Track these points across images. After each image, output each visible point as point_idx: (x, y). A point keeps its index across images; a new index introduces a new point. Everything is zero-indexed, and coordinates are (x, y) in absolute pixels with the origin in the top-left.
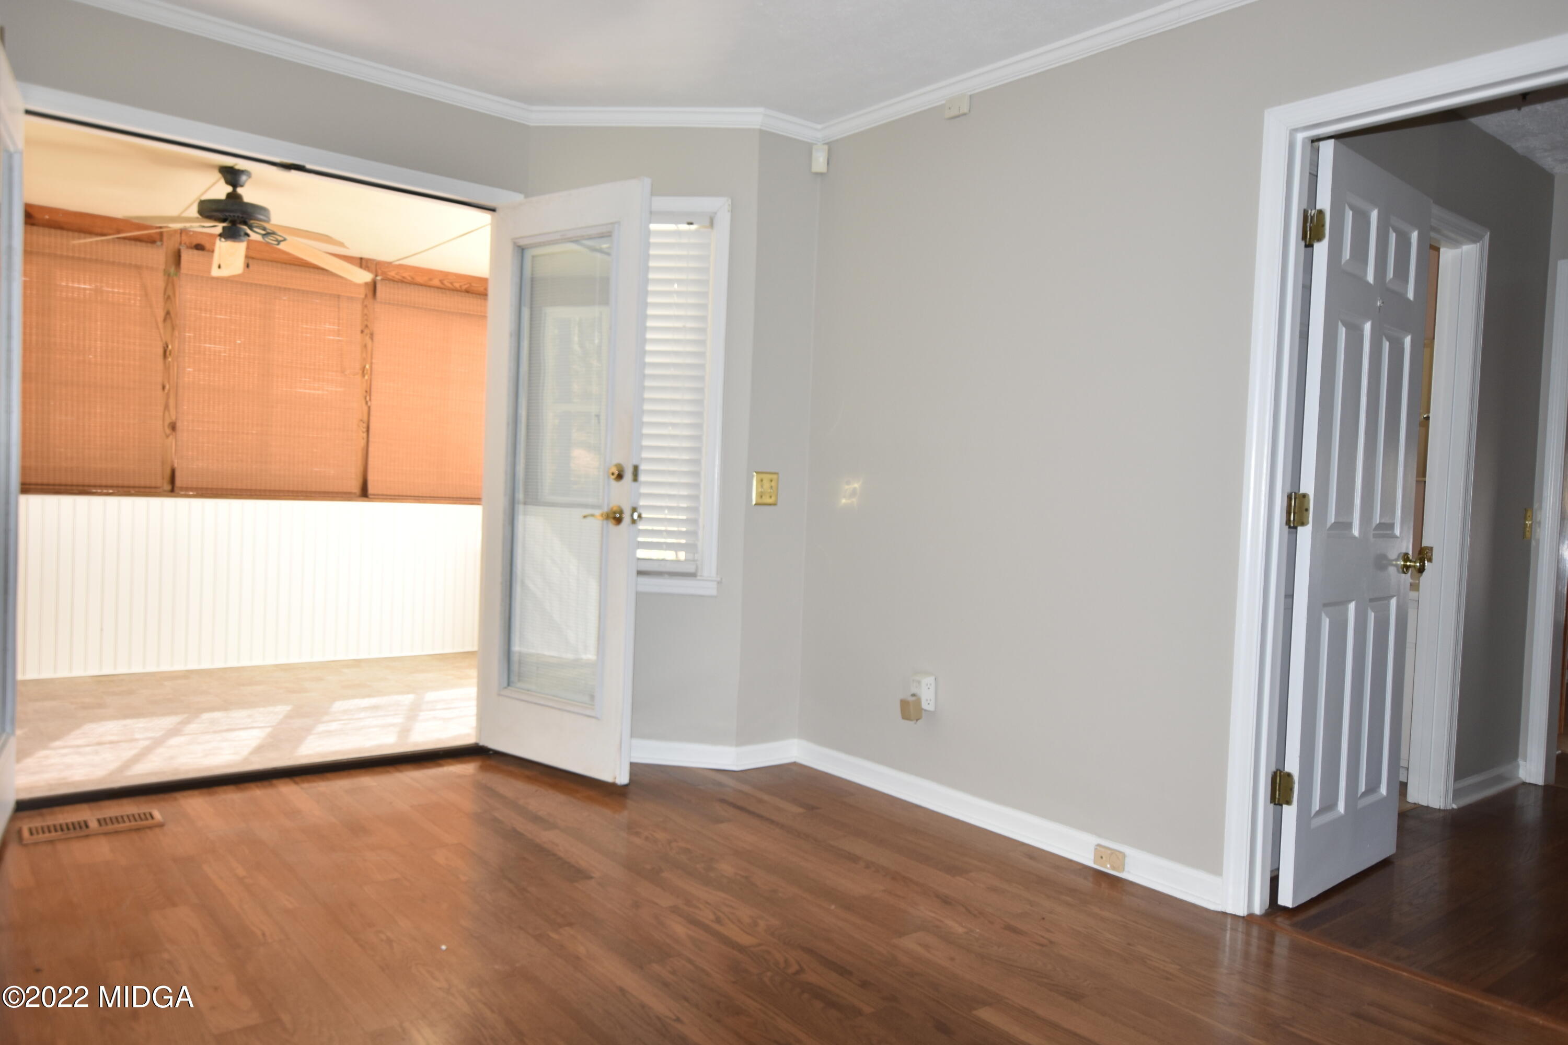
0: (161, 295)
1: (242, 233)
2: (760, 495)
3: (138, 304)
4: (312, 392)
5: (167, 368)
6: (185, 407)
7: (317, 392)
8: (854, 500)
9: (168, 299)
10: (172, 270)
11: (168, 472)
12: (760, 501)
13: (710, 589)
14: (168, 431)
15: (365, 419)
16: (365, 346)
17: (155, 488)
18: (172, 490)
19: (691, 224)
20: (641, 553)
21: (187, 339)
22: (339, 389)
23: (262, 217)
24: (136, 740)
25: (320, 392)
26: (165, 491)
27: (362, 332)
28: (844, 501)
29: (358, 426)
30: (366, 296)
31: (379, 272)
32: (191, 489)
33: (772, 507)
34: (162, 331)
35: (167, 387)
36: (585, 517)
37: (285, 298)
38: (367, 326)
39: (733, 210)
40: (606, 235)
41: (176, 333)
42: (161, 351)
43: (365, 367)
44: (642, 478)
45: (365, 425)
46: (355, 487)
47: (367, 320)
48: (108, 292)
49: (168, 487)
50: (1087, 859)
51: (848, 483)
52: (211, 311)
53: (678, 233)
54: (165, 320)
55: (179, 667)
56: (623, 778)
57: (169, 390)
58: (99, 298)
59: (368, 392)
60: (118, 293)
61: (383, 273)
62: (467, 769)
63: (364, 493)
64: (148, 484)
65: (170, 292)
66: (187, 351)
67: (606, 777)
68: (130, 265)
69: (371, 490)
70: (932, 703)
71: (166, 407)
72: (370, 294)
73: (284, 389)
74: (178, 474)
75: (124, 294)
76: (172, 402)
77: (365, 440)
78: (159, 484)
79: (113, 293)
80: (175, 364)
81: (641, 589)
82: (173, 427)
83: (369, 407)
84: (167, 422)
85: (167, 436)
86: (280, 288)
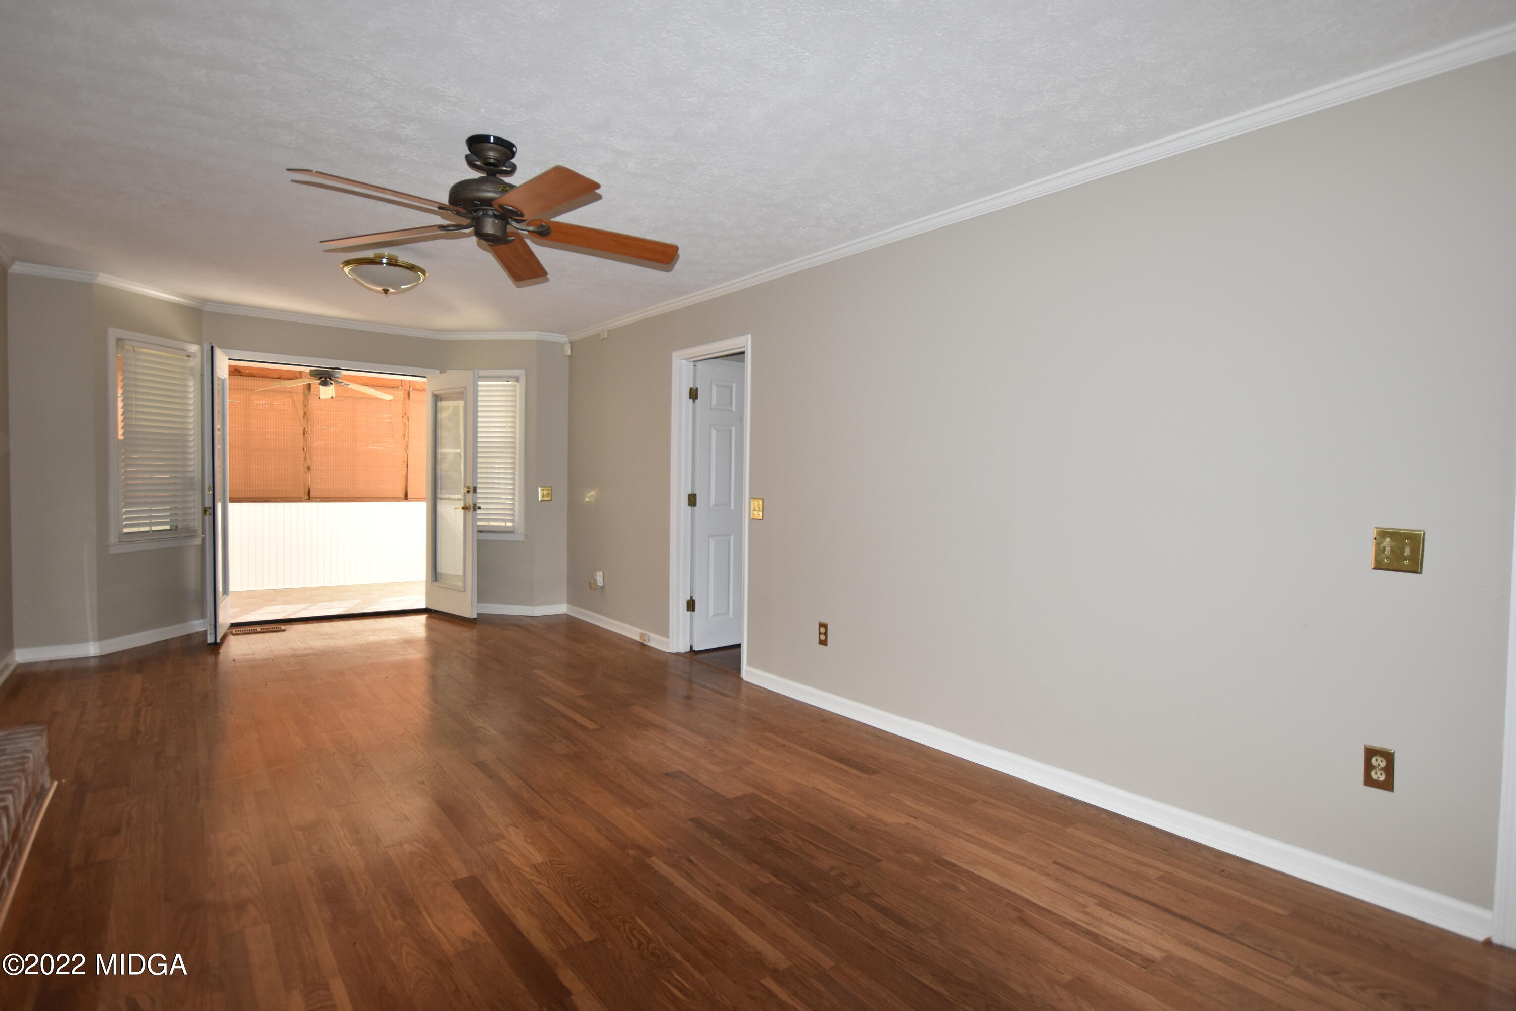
0: (302, 405)
1: (329, 383)
2: (543, 496)
3: (290, 410)
4: (378, 448)
5: (305, 440)
6: (315, 459)
7: (380, 448)
8: (592, 499)
9: (305, 406)
10: (307, 392)
11: (307, 491)
12: (543, 499)
13: (521, 538)
14: (306, 470)
15: (406, 461)
16: (405, 424)
17: (301, 498)
18: (309, 499)
19: (508, 381)
20: (479, 523)
21: (315, 425)
22: (391, 446)
23: (338, 376)
24: (287, 612)
25: (382, 448)
26: (305, 499)
27: (403, 417)
28: (587, 500)
29: (402, 464)
30: (405, 398)
31: (411, 386)
32: (318, 498)
33: (549, 502)
34: (302, 422)
35: (305, 449)
36: (456, 508)
37: (363, 402)
38: (405, 414)
39: (526, 375)
40: (462, 393)
41: (309, 423)
42: (302, 432)
43: (405, 434)
44: (478, 491)
45: (406, 463)
46: (402, 496)
47: (405, 411)
48: (276, 405)
49: (307, 498)
50: (637, 638)
51: (590, 492)
52: (326, 411)
53: (504, 386)
54: (303, 417)
55: (314, 585)
56: (475, 616)
57: (306, 450)
58: (272, 408)
59: (407, 447)
60: (281, 405)
61: (414, 386)
62: (423, 618)
63: (406, 498)
64: (297, 497)
65: (306, 403)
66: (315, 431)
67: (467, 616)
68: (286, 392)
69: (409, 496)
70: (602, 582)
71: (305, 458)
72: (407, 398)
73: (364, 447)
74: (311, 491)
75: (284, 405)
76: (308, 456)
77: (406, 471)
78: (302, 496)
79: (279, 405)
80: (309, 438)
81: (480, 538)
82: (309, 468)
83: (408, 455)
84: (306, 466)
85: (306, 473)
86: (360, 398)
